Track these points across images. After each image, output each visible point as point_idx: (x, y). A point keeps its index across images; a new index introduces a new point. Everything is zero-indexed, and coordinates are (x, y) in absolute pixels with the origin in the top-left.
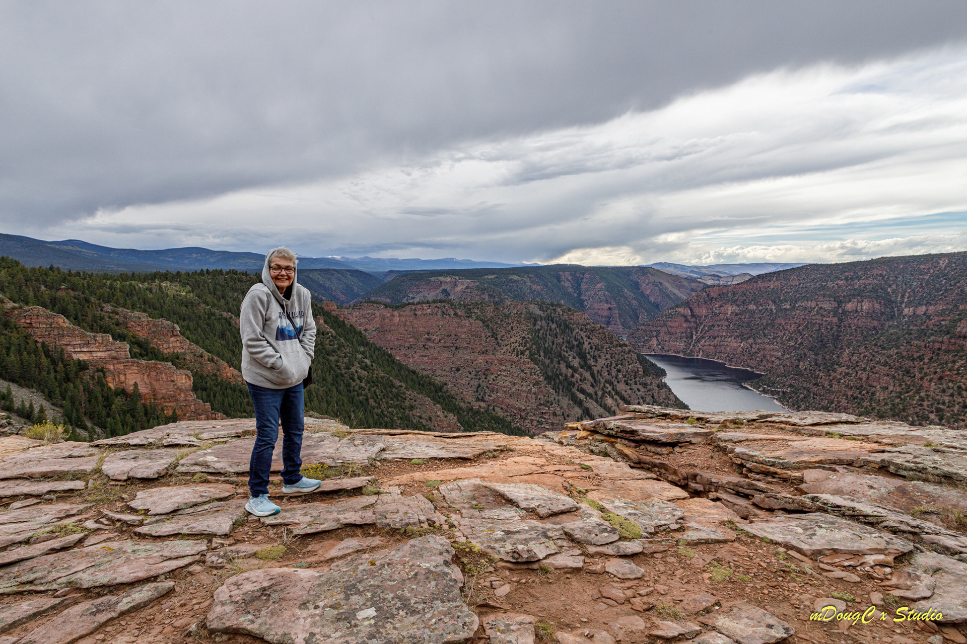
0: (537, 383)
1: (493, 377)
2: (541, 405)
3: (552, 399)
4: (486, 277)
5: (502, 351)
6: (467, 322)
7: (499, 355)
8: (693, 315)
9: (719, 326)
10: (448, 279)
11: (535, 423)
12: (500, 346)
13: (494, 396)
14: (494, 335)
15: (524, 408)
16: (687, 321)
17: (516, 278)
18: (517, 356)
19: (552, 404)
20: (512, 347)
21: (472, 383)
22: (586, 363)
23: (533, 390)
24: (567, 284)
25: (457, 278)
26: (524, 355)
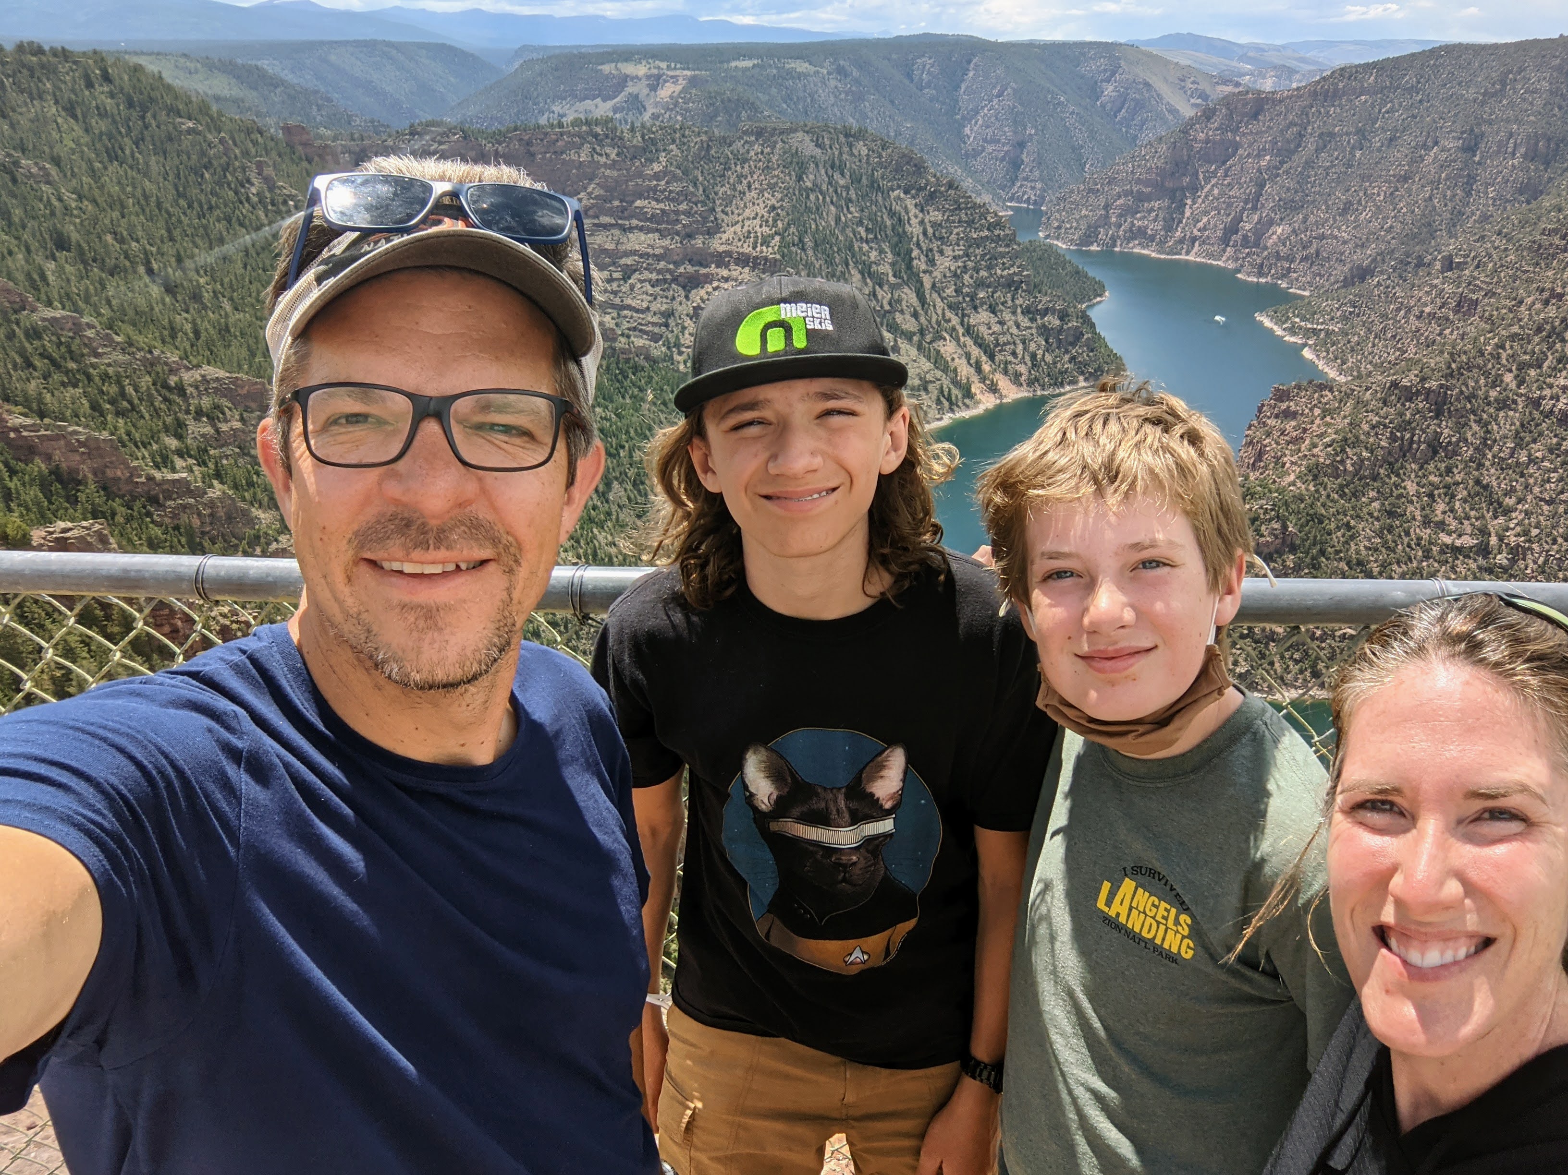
4: (733, 64)
5: (724, 238)
7: (717, 248)
10: (641, 70)
12: (719, 227)
14: (708, 203)
17: (802, 66)
18: (754, 248)
20: (746, 229)
21: (654, 307)
22: (909, 267)
25: (664, 65)
26: (768, 246)
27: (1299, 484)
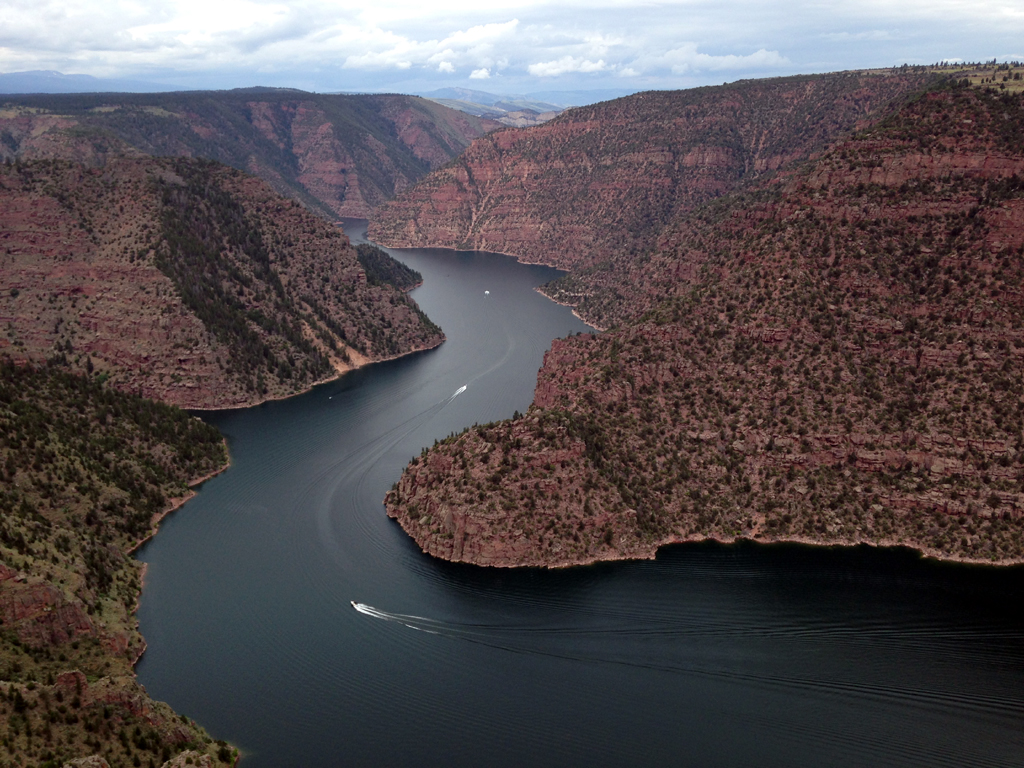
0: (169, 309)
1: (88, 303)
2: (177, 346)
3: (198, 335)
5: (104, 253)
6: (25, 199)
7: (98, 262)
8: (471, 181)
9: (509, 197)
11: (167, 380)
12: (98, 244)
13: (89, 337)
14: (86, 225)
15: (145, 355)
16: (462, 190)
17: (158, 111)
18: (132, 261)
19: (196, 344)
20: (122, 246)
21: (44, 317)
22: (267, 270)
23: (163, 321)
24: (264, 125)
26: (144, 259)
27: (580, 409)
